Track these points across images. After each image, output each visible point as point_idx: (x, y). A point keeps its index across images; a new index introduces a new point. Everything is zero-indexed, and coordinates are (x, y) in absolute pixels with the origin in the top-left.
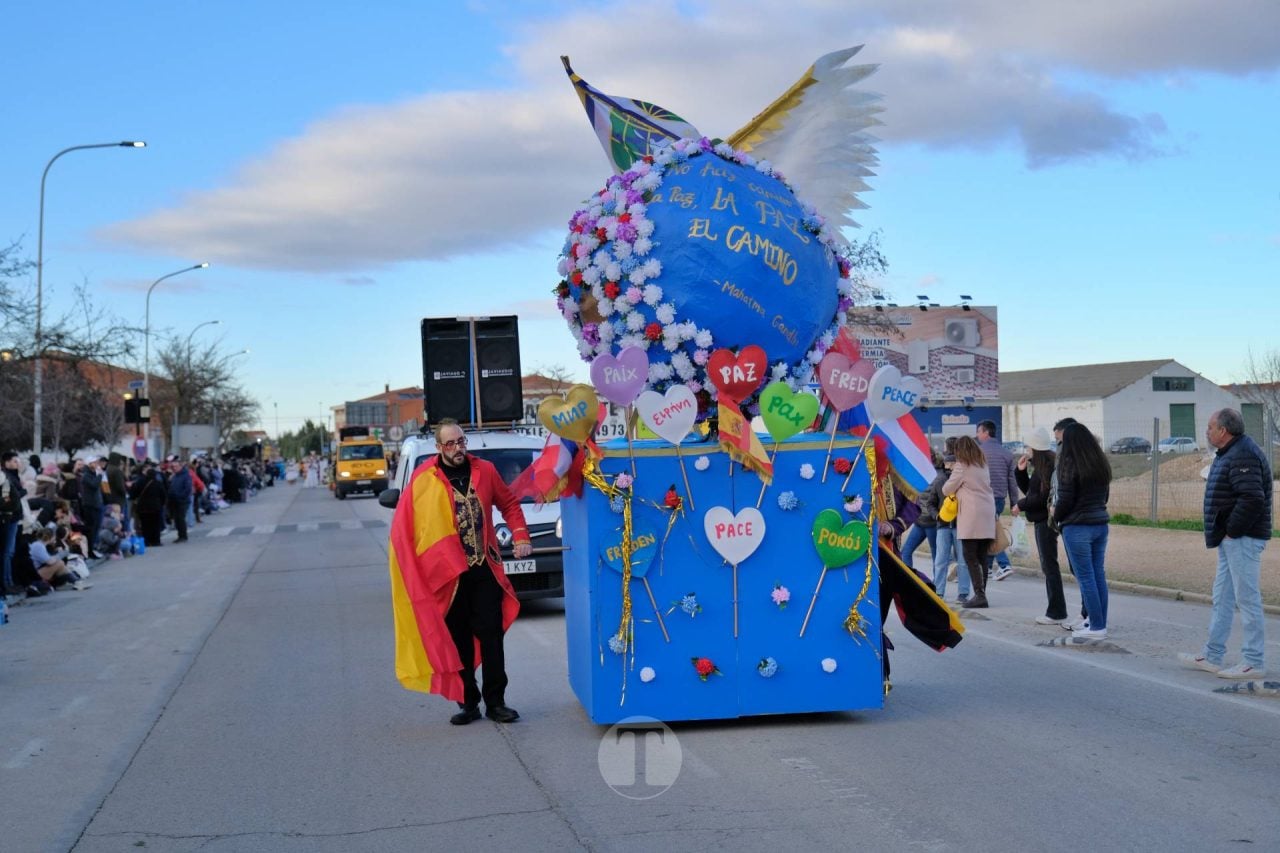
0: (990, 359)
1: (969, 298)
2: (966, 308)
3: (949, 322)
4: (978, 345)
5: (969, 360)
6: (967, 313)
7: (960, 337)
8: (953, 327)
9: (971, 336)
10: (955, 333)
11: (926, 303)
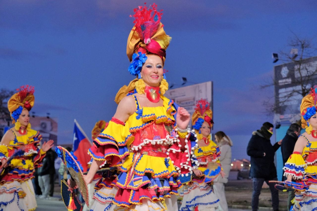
0: (55, 136)
1: (48, 114)
2: (48, 118)
3: (41, 122)
4: (51, 130)
5: (48, 135)
6: (48, 119)
7: (45, 127)
8: (43, 124)
9: (49, 127)
10: (43, 126)
11: (34, 115)
